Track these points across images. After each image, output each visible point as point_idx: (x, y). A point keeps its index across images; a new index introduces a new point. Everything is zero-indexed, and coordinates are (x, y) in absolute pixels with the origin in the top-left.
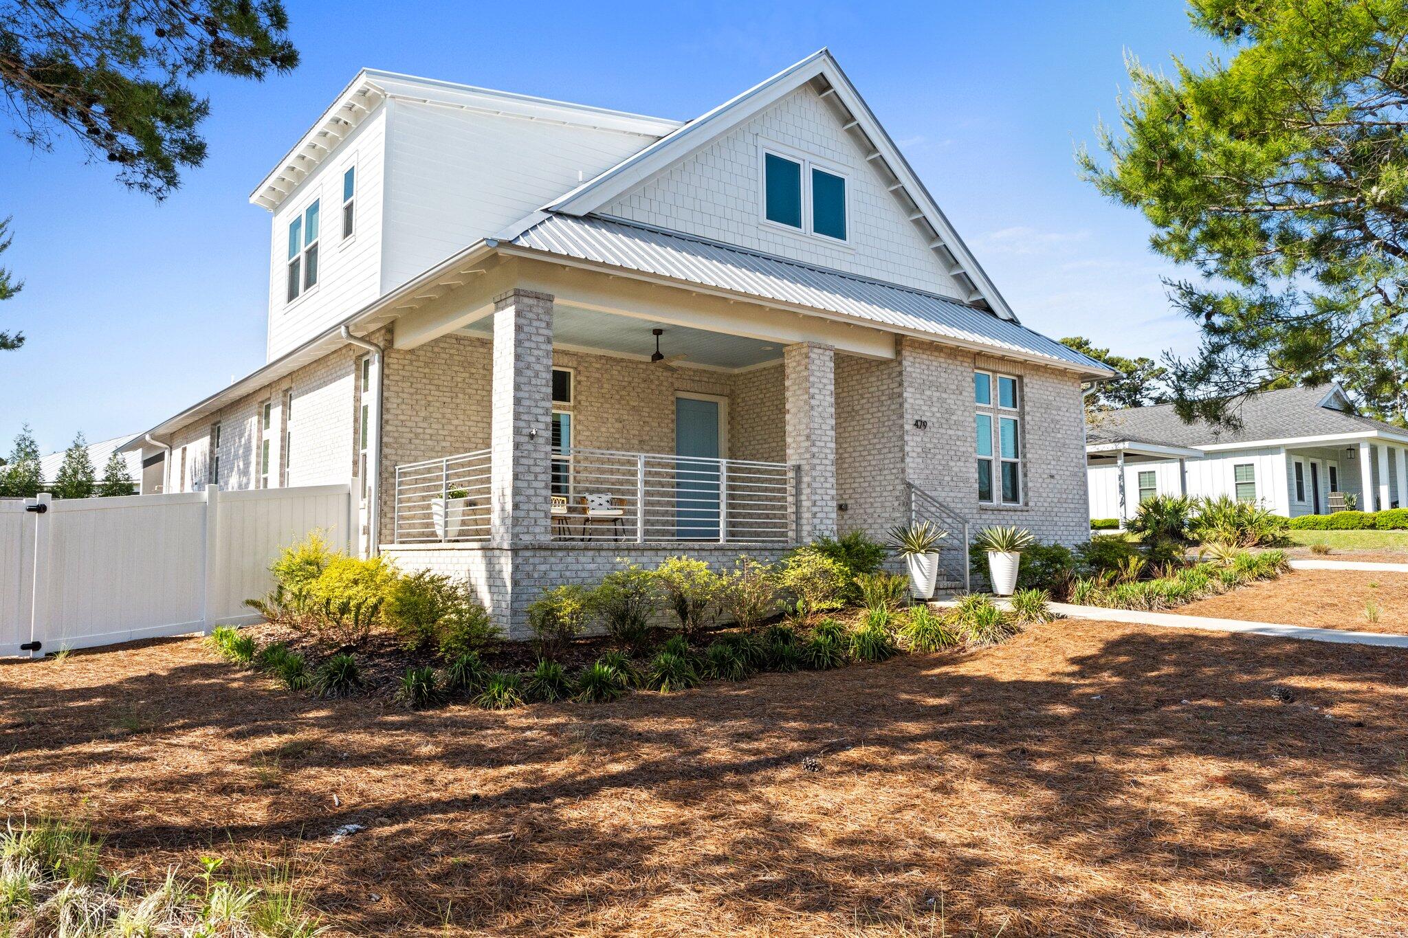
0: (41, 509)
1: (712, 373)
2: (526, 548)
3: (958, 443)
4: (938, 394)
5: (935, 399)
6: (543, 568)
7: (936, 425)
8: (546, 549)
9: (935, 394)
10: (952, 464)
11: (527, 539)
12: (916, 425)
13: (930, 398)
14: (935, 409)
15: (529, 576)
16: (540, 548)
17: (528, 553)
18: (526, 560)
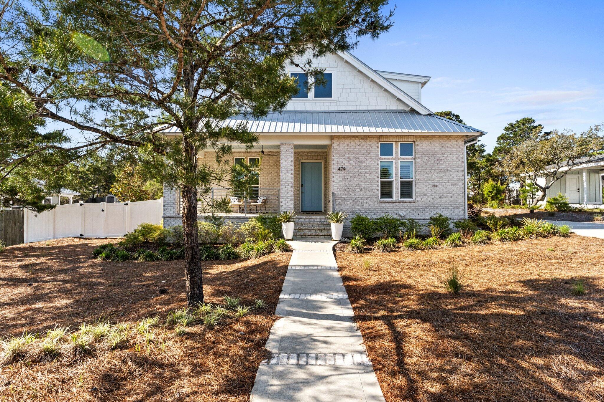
0: (127, 204)
1: (316, 152)
2: (167, 217)
3: (366, 175)
4: (354, 155)
5: (351, 158)
6: (173, 223)
7: (352, 168)
8: (173, 218)
9: (352, 156)
10: (361, 184)
11: (168, 215)
12: (339, 169)
13: (349, 158)
14: (351, 162)
15: (168, 225)
16: (171, 217)
17: (168, 219)
18: (168, 221)
